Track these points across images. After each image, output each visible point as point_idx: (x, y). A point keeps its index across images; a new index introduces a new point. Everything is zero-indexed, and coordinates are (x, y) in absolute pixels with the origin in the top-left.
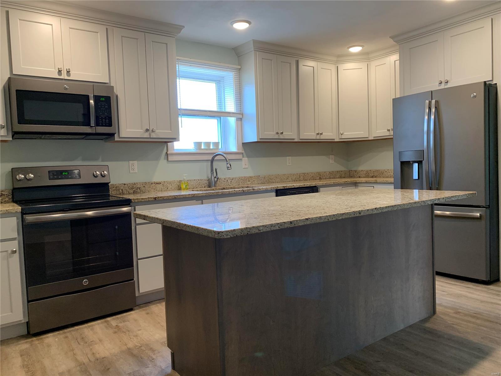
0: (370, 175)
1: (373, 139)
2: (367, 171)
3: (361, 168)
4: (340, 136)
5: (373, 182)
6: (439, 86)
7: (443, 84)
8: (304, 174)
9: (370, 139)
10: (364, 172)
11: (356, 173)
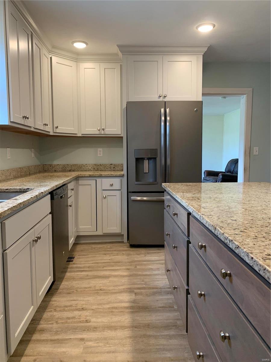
0: (68, 169)
1: (81, 136)
2: (64, 165)
3: (56, 162)
4: (55, 129)
5: (97, 176)
6: (158, 98)
7: (162, 98)
8: (20, 168)
9: (78, 136)
10: (61, 167)
11: (52, 167)
